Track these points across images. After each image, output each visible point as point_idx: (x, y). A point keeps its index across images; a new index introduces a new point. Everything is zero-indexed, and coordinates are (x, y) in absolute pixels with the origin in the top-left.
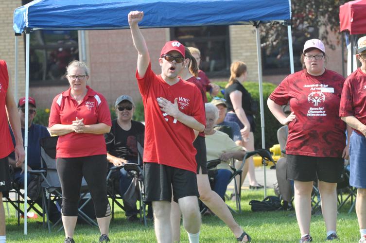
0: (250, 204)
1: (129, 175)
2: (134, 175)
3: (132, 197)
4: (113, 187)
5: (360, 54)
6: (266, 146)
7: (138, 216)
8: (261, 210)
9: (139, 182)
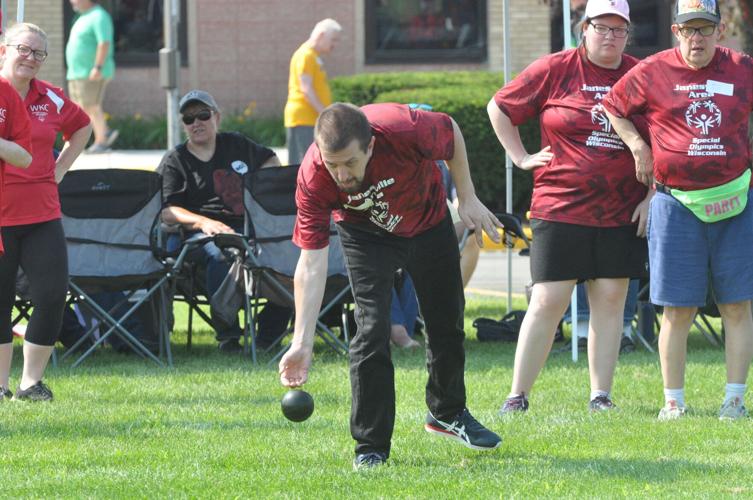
0: (474, 326)
1: (223, 257)
2: (235, 256)
3: (229, 302)
4: (192, 279)
5: (681, 26)
6: (514, 208)
7: (241, 341)
8: (496, 339)
9: (245, 272)
